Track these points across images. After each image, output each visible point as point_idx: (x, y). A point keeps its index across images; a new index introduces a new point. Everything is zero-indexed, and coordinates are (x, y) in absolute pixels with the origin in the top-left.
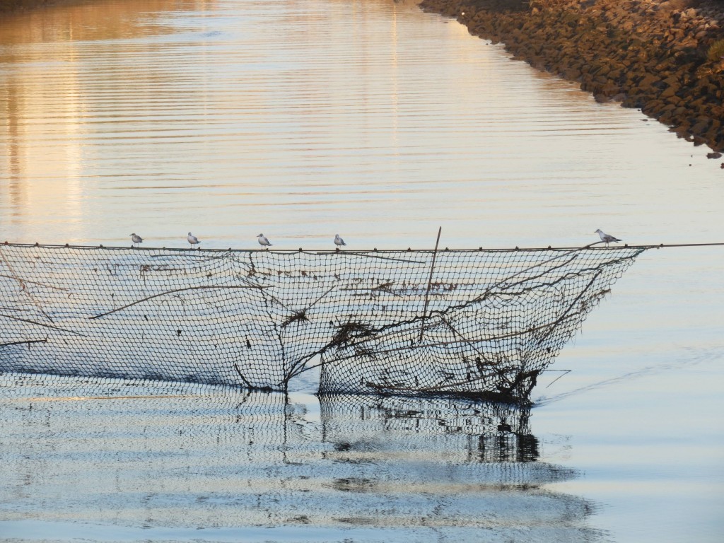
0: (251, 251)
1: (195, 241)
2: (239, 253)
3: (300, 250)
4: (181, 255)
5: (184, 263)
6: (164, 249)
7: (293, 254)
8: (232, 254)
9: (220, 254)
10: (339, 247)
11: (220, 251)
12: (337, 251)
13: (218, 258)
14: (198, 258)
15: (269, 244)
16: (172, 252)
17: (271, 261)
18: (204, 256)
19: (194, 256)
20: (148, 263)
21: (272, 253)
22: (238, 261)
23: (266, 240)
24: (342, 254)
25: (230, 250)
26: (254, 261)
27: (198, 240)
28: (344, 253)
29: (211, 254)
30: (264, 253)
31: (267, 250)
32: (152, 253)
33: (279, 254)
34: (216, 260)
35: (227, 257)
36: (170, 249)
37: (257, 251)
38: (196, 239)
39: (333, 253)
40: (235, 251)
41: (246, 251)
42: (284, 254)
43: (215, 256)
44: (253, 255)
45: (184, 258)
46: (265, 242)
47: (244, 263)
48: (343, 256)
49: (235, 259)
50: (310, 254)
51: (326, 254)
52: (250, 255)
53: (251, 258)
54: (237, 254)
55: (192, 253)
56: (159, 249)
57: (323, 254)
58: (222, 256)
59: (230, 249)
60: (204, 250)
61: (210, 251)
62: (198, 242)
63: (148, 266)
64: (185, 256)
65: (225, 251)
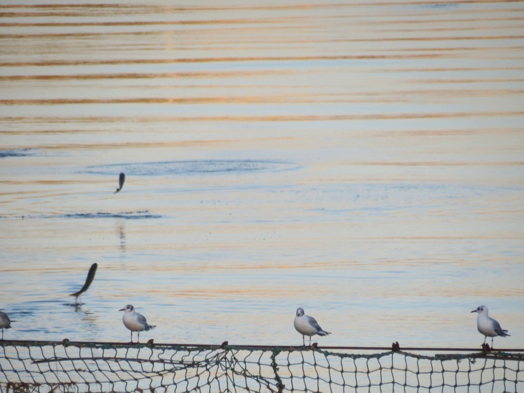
0: (276, 350)
1: (142, 326)
2: (247, 352)
3: (396, 348)
4: (105, 359)
5: (113, 377)
6: (66, 343)
7: (378, 356)
8: (229, 355)
9: (201, 357)
10: (488, 341)
11: (201, 348)
12: (486, 352)
13: (193, 365)
14: (147, 366)
15: (319, 331)
16: (86, 352)
17: (324, 373)
18: (162, 361)
19: (139, 361)
20: (26, 378)
21: (327, 354)
22: (245, 374)
23: (313, 322)
24: (495, 358)
25: (225, 346)
26: (283, 372)
27: (149, 323)
28: (502, 355)
29: (179, 355)
30: (308, 355)
31: (315, 347)
32: (36, 352)
33: (342, 356)
34: (192, 371)
35: (218, 363)
36: (80, 345)
37: (290, 349)
38: (143, 320)
39: (474, 356)
40: (238, 348)
41: (264, 348)
42: (355, 357)
43: (189, 359)
44: (281, 357)
45: (114, 366)
46: (310, 328)
47: (259, 378)
48: (499, 363)
49: (238, 368)
50: (419, 357)
51: (458, 358)
52: (273, 358)
53: (274, 366)
54: (241, 355)
55: (133, 353)
56: (54, 344)
57: (449, 357)
58: (207, 361)
59: (225, 343)
60: (163, 347)
61: (177, 347)
62: (147, 328)
63: (25, 385)
64: (116, 360)
65: (213, 348)
